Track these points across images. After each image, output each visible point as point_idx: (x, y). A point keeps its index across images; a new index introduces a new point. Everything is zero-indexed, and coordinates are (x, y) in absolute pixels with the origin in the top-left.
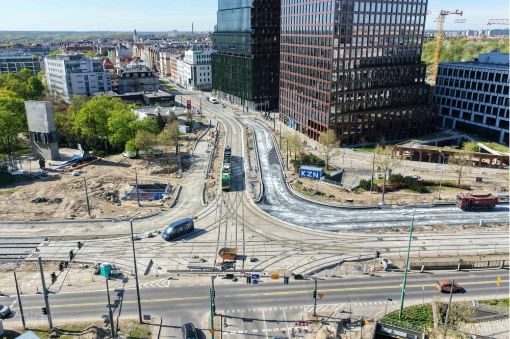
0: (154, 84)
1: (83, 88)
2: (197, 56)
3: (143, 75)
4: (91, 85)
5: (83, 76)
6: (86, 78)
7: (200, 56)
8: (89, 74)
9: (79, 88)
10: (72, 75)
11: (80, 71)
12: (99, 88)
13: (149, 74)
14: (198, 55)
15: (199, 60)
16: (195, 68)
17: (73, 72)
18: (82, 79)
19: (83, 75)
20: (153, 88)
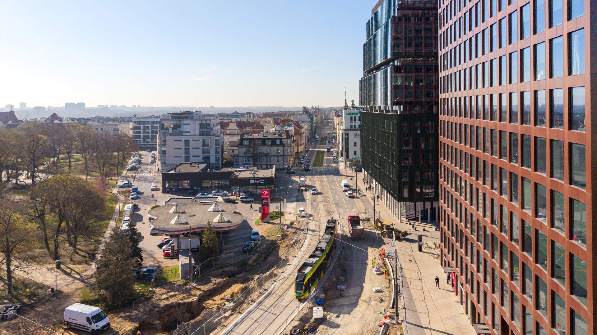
0: (283, 156)
1: (181, 157)
2: (351, 118)
3: (269, 142)
4: (192, 152)
5: (183, 140)
6: (187, 142)
7: (355, 118)
8: (191, 139)
9: (175, 157)
10: (168, 138)
11: (181, 134)
12: (203, 158)
13: (278, 142)
14: (353, 116)
15: (353, 124)
16: (347, 135)
17: (171, 135)
18: (182, 145)
19: (183, 138)
20: (282, 161)
